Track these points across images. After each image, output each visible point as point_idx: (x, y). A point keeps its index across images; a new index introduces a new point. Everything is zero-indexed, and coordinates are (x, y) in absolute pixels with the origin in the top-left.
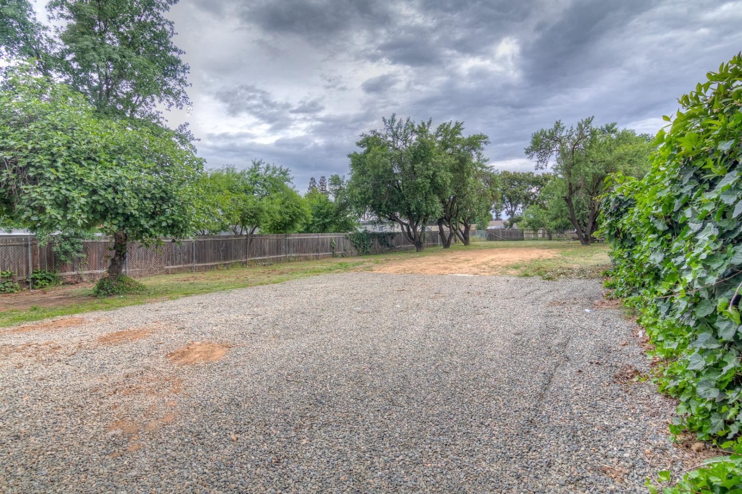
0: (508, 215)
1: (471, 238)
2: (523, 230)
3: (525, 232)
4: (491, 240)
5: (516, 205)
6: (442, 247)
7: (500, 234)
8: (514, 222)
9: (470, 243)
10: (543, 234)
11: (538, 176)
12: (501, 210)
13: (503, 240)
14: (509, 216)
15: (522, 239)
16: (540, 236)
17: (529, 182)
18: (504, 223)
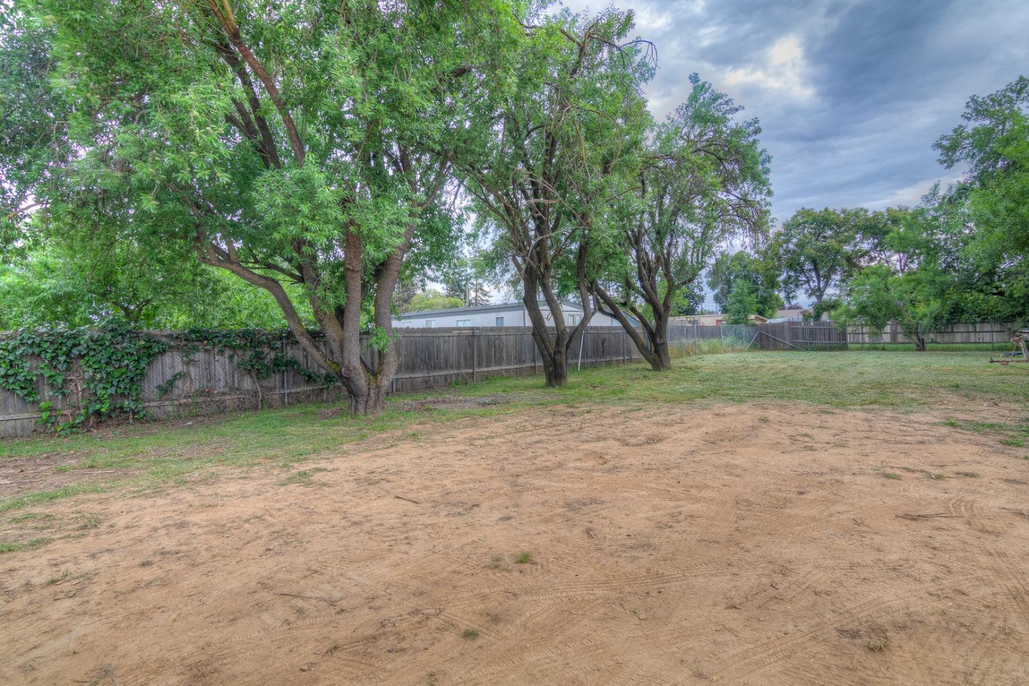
0: (810, 295)
1: (672, 345)
2: (844, 326)
3: (849, 329)
4: (763, 347)
5: (828, 278)
6: (543, 380)
7: (787, 334)
8: (824, 310)
9: (674, 362)
10: (894, 335)
11: (877, 215)
12: (797, 286)
13: (793, 349)
14: (814, 299)
15: (843, 347)
16: (887, 338)
17: (858, 229)
18: (804, 313)
